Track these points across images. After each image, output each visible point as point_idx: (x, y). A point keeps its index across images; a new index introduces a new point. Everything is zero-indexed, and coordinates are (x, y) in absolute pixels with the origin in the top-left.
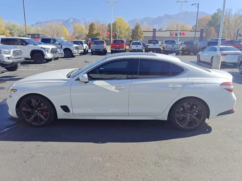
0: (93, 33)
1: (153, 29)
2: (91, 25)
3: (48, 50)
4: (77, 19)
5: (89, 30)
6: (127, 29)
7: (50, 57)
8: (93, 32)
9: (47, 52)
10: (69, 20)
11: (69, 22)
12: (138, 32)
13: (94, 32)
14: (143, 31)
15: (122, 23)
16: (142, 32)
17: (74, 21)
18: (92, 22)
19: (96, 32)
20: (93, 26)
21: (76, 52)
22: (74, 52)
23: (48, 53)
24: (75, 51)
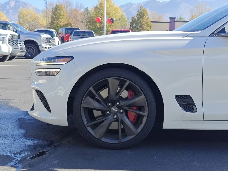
0: (58, 24)
1: (170, 18)
2: (56, 9)
3: (3, 38)
4: (22, 2)
5: (52, 18)
6: (119, 19)
7: (7, 52)
8: (59, 22)
10: (8, 3)
11: (8, 7)
12: (144, 22)
13: (61, 22)
14: (152, 22)
15: (111, 8)
16: (150, 23)
17: (17, 5)
18: (58, 4)
19: (64, 22)
20: (59, 10)
21: (46, 48)
22: (43, 48)
23: (3, 43)
24: (44, 45)
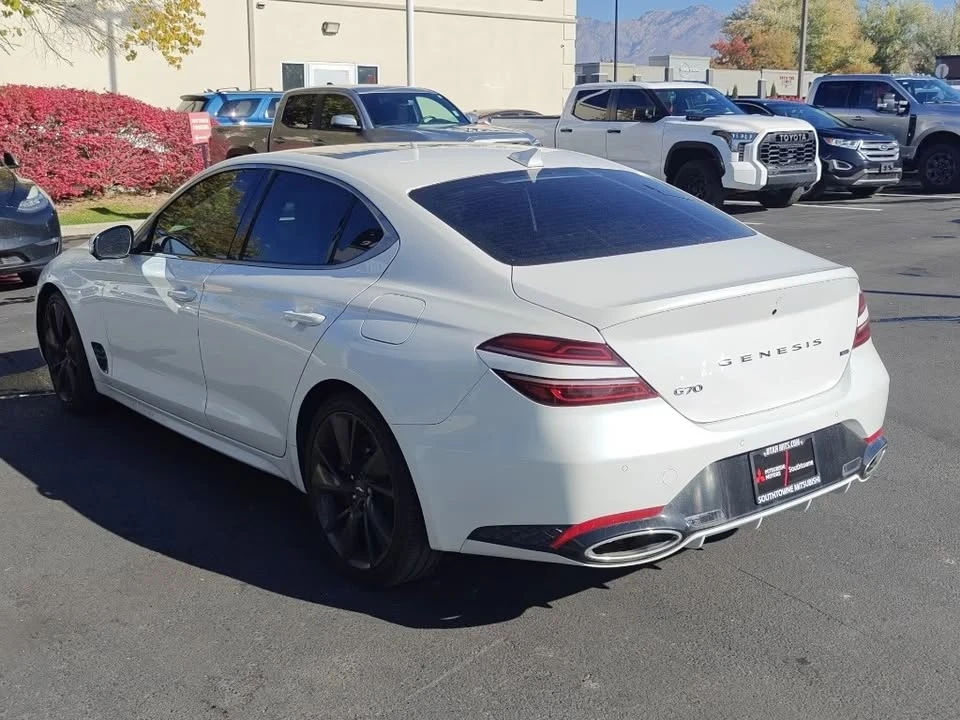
3: (743, 144)
7: (754, 183)
9: (736, 155)
23: (741, 158)
